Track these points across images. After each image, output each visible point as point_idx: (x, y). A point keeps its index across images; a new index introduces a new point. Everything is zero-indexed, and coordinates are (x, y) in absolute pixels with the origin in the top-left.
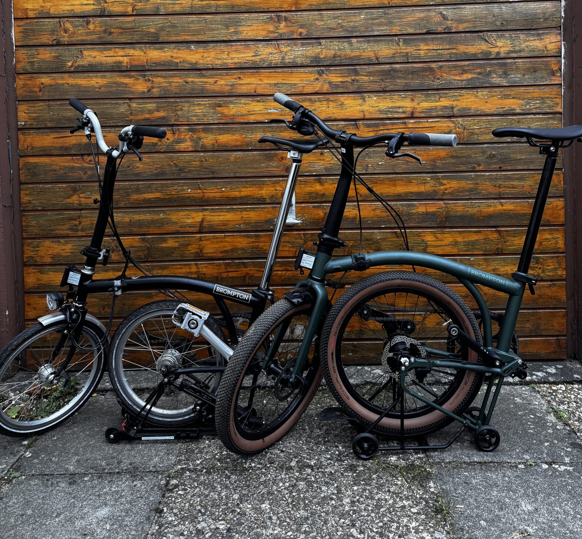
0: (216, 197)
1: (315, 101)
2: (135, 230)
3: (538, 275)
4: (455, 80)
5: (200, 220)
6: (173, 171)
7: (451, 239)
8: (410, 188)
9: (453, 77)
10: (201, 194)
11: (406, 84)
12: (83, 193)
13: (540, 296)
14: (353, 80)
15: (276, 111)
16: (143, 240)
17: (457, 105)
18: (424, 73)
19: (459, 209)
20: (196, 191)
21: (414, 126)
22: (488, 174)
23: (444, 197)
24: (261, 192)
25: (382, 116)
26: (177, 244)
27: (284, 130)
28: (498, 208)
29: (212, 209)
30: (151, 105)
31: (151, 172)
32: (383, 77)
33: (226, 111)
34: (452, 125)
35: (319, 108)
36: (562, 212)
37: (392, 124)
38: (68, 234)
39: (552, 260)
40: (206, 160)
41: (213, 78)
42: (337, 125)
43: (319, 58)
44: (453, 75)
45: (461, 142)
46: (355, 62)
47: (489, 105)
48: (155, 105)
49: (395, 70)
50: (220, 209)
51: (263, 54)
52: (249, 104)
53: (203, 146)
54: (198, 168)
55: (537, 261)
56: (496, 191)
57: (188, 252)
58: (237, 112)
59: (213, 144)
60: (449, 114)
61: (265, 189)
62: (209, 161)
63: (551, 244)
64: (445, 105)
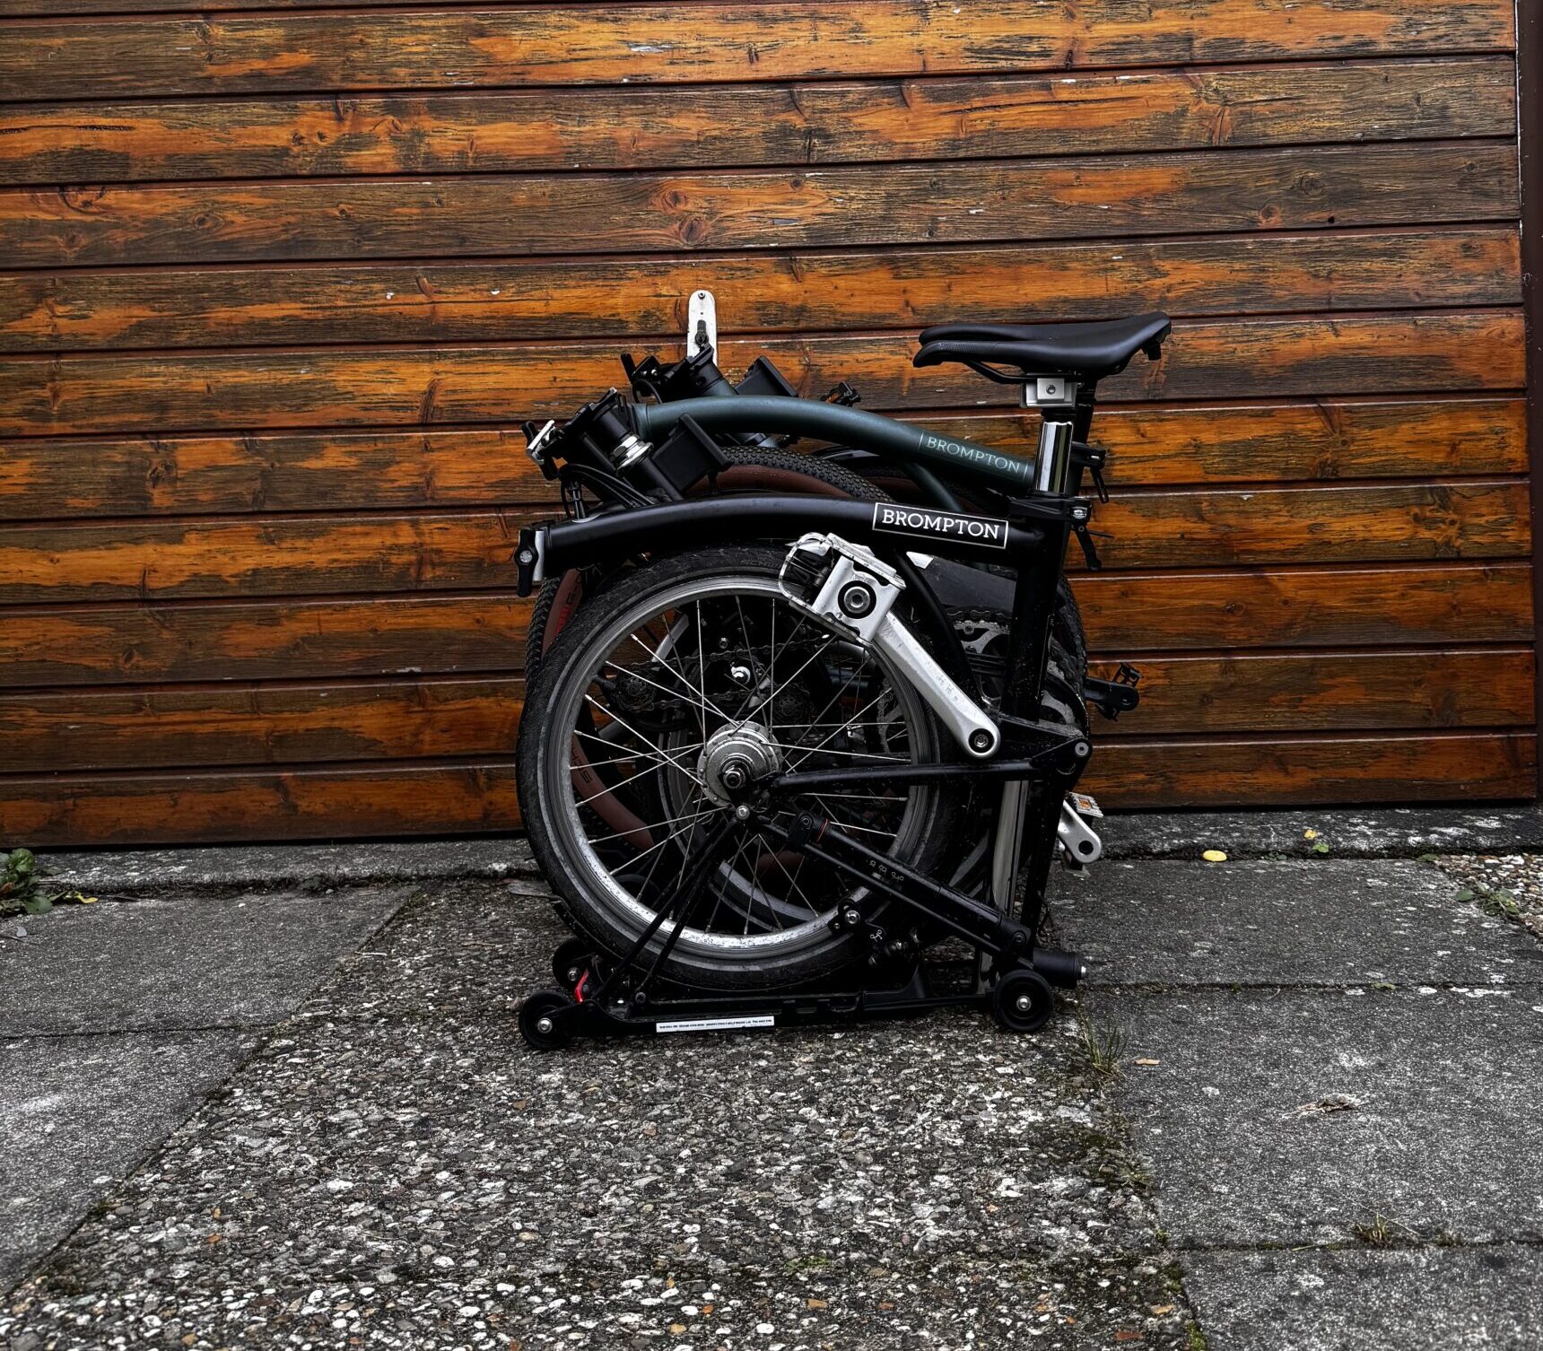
0: (472, 316)
1: (775, 20)
2: (224, 416)
3: (1448, 544)
5: (425, 387)
6: (337, 234)
7: (1182, 438)
8: (1061, 285)
10: (427, 308)
12: (65, 302)
13: (1454, 607)
15: (655, 50)
16: (249, 446)
17: (1202, 31)
19: (1210, 345)
20: (409, 299)
21: (1074, 97)
22: (1294, 239)
25: (979, 66)
26: (354, 461)
27: (680, 111)
28: (1324, 343)
29: (462, 354)
30: (270, 31)
31: (270, 237)
33: (500, 48)
34: (1188, 91)
35: (786, 40)
36: (1518, 353)
37: (1009, 90)
38: (20, 429)
39: (1489, 499)
40: (439, 202)
42: (843, 94)
45: (1215, 143)
47: (1299, 32)
48: (281, 31)
50: (484, 353)
52: (570, 27)
53: (428, 158)
54: (415, 228)
55: (1444, 500)
56: (1317, 290)
57: (389, 485)
58: (533, 52)
59: (462, 153)
60: (1178, 57)
61: (624, 291)
62: (448, 206)
63: (1487, 448)
64: (1166, 30)
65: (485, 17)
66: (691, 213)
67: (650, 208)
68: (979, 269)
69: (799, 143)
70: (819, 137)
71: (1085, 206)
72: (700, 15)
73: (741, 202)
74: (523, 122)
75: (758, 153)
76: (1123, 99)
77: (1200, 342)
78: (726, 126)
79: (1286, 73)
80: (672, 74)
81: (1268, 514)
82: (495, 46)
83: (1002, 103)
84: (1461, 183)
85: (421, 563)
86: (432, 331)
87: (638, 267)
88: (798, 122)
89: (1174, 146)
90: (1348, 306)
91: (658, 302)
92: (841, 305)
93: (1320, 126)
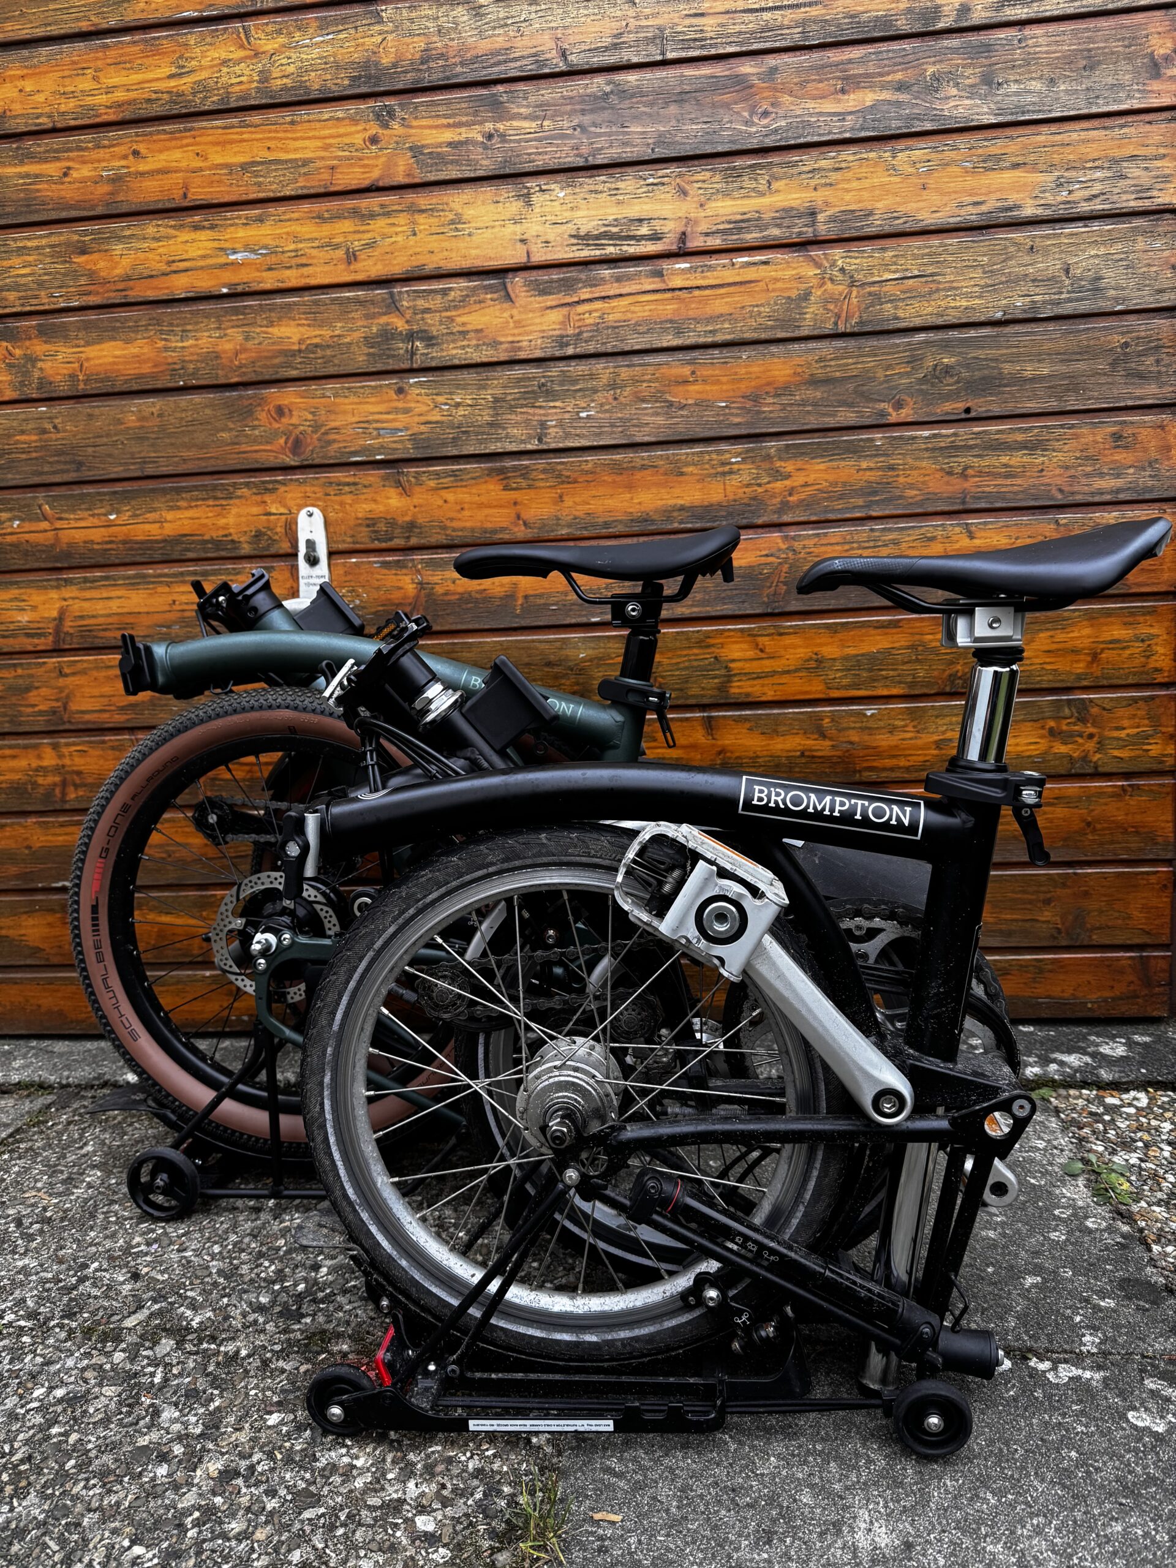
0: (92, 542)
1: (372, 216)
3: (1085, 758)
4: (821, 114)
5: (55, 614)
7: (803, 652)
8: (677, 491)
9: (811, 104)
10: (51, 534)
11: (660, 140)
13: (1089, 824)
14: (490, 136)
15: (253, 256)
17: (827, 204)
18: (717, 98)
19: (833, 552)
20: (34, 526)
21: (688, 283)
22: (926, 433)
23: (786, 518)
24: (222, 522)
25: (585, 253)
27: (280, 319)
28: (957, 546)
29: (86, 580)
32: (587, 119)
33: (101, 264)
34: (812, 271)
35: (385, 236)
37: (618, 279)
39: (1131, 711)
40: (55, 427)
41: (58, 159)
42: (445, 292)
43: (377, 64)
44: (814, 98)
45: (841, 328)
46: (495, 72)
47: (935, 199)
49: (623, 93)
50: (107, 578)
51: (202, 68)
52: (168, 238)
53: (43, 383)
54: (34, 455)
55: (1082, 712)
56: (950, 488)
57: (30, 710)
58: (134, 267)
59: (73, 377)
60: (800, 233)
61: (234, 511)
62: (65, 431)
63: (1131, 657)
64: (786, 204)
65: (85, 233)
66: (295, 426)
67: (256, 423)
68: (591, 478)
69: (402, 347)
70: (421, 339)
71: (703, 404)
72: (295, 215)
73: (345, 412)
74: (128, 341)
75: (360, 360)
76: (741, 283)
77: (823, 549)
78: (326, 332)
79: (919, 248)
80: (269, 281)
81: (893, 729)
82: (98, 263)
83: (611, 293)
84: (1114, 364)
85: (64, 784)
86: (57, 559)
87: (247, 484)
88: (400, 324)
89: (797, 334)
90: (983, 505)
91: (268, 521)
92: (452, 519)
93: (956, 306)
